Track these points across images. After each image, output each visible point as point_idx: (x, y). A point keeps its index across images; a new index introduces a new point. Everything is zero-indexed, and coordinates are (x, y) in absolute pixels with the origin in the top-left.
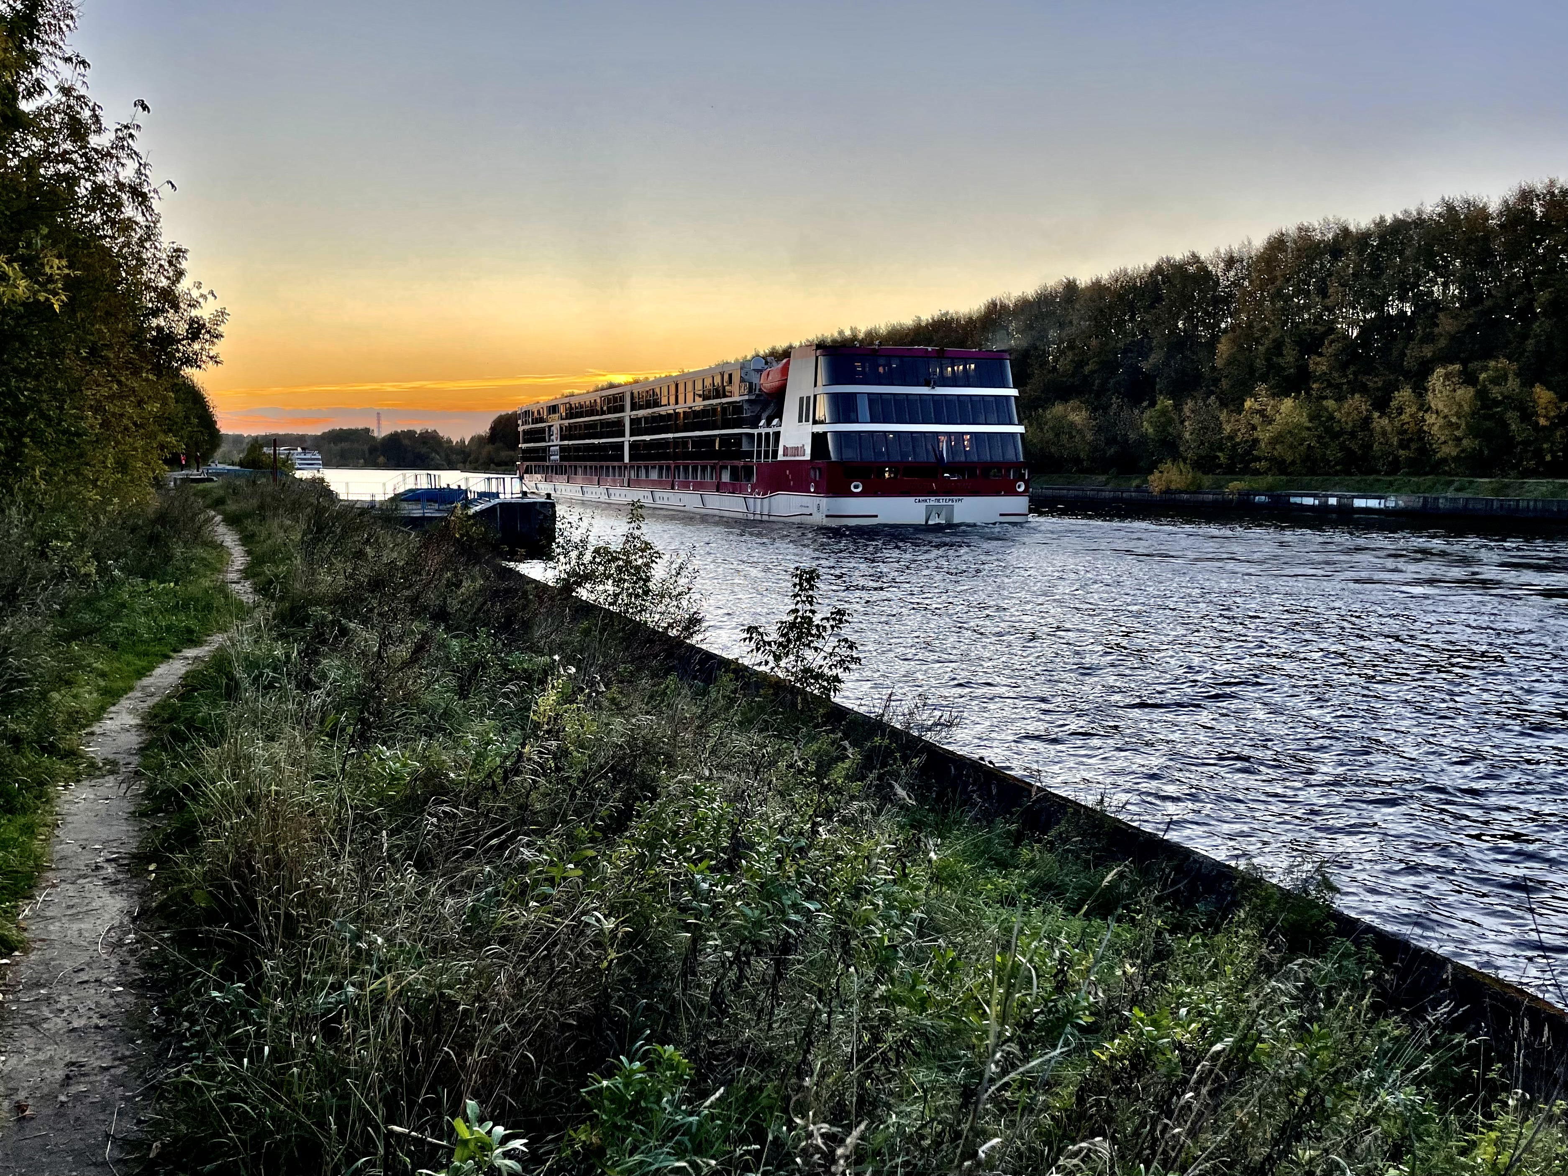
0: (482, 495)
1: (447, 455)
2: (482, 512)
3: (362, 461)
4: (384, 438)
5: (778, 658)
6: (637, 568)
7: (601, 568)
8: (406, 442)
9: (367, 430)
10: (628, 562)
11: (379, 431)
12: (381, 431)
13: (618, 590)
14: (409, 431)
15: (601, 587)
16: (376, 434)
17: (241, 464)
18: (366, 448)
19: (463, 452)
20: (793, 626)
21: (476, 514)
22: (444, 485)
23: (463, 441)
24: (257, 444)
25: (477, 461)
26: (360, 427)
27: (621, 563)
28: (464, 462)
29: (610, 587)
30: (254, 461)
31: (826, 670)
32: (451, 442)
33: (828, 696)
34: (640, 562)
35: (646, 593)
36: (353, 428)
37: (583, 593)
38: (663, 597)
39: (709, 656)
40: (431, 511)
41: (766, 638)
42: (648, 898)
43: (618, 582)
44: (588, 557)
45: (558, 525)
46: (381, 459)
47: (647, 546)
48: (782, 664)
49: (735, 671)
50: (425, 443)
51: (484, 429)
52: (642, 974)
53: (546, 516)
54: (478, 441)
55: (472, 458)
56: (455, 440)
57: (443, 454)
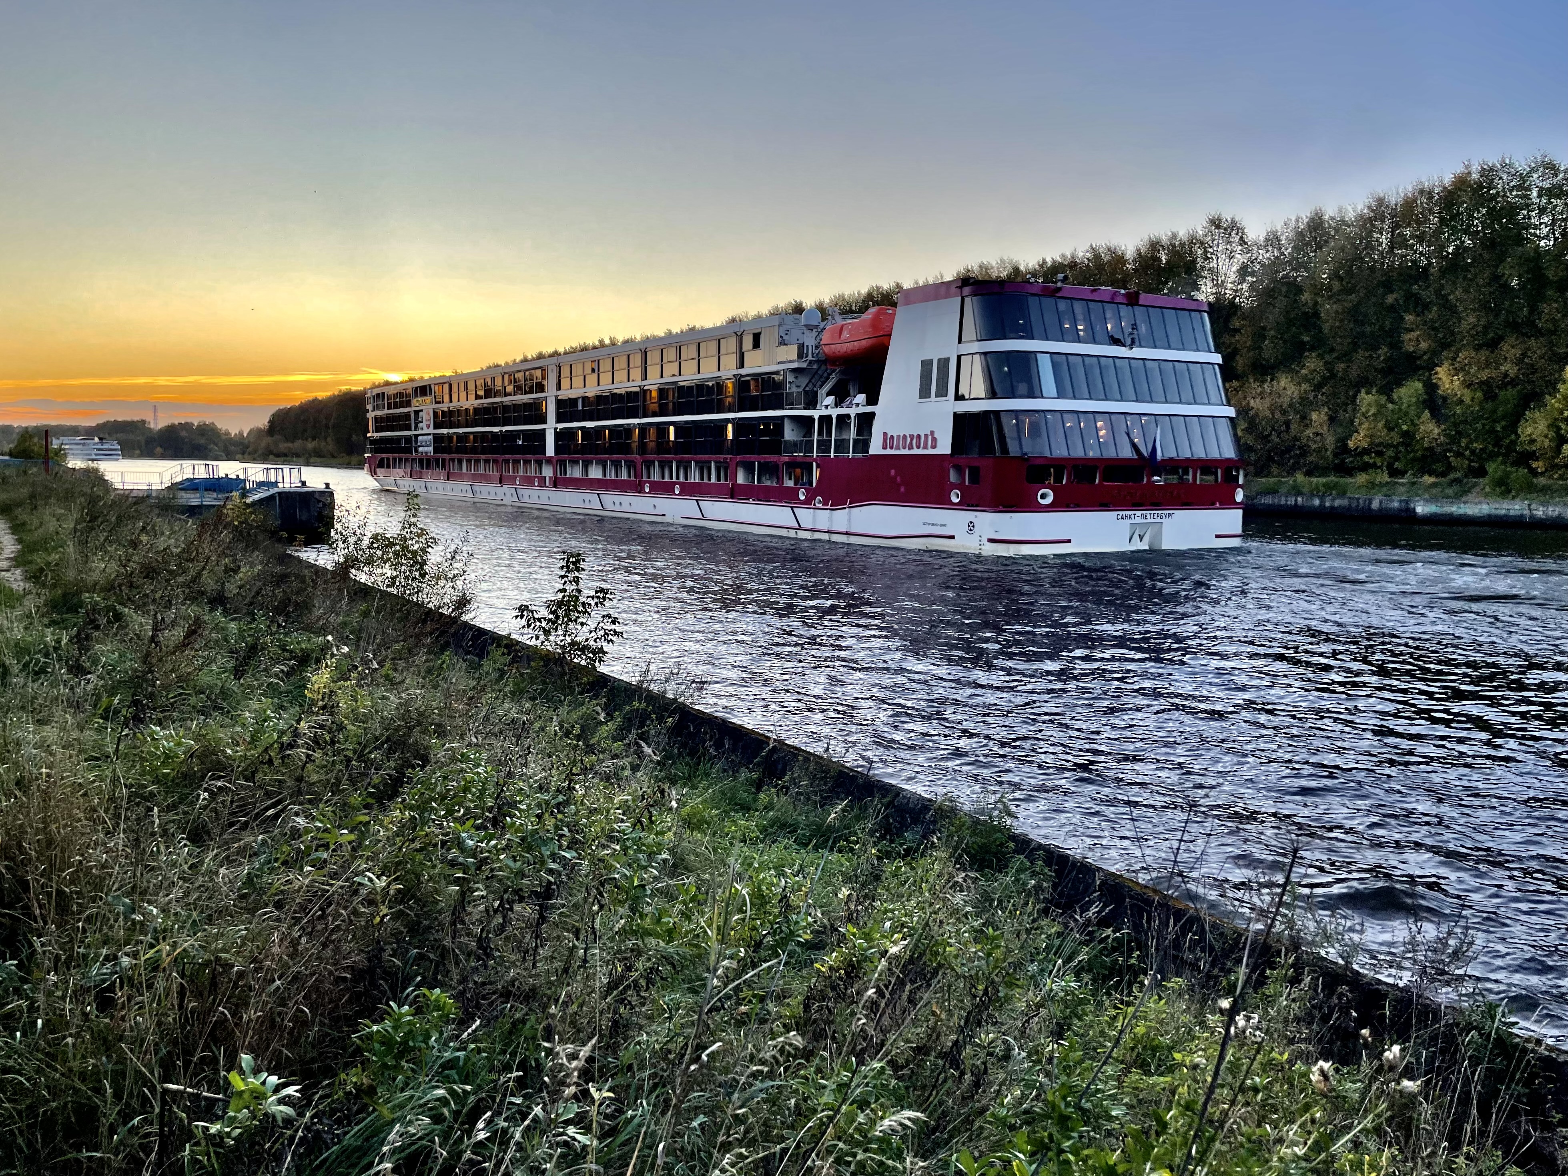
0: (260, 484)
1: (226, 447)
2: (261, 501)
3: (138, 452)
4: (160, 430)
5: (547, 633)
6: (414, 553)
7: (379, 553)
8: (183, 434)
9: (143, 422)
10: (405, 548)
11: (156, 423)
12: (158, 423)
13: (395, 574)
14: (187, 423)
15: (379, 571)
16: (152, 426)
17: (11, 454)
18: (142, 439)
19: (241, 443)
20: (560, 604)
21: (254, 503)
22: (222, 475)
23: (241, 433)
24: (26, 434)
25: (255, 451)
26: (136, 419)
27: (398, 548)
28: (243, 453)
29: (388, 571)
30: (24, 451)
31: (592, 643)
32: (229, 434)
33: (594, 667)
34: (416, 547)
35: (423, 575)
36: (129, 419)
37: (362, 577)
38: (439, 578)
39: (481, 632)
40: (210, 499)
41: (536, 616)
42: (420, 857)
43: (395, 566)
44: (366, 542)
45: (337, 513)
46: (159, 450)
47: (423, 532)
48: (552, 638)
49: (506, 646)
50: (203, 435)
51: (262, 422)
52: (414, 928)
53: (325, 505)
54: (258, 433)
55: (250, 449)
56: (234, 432)
57: (221, 445)
